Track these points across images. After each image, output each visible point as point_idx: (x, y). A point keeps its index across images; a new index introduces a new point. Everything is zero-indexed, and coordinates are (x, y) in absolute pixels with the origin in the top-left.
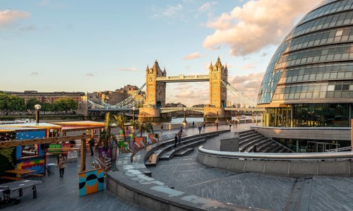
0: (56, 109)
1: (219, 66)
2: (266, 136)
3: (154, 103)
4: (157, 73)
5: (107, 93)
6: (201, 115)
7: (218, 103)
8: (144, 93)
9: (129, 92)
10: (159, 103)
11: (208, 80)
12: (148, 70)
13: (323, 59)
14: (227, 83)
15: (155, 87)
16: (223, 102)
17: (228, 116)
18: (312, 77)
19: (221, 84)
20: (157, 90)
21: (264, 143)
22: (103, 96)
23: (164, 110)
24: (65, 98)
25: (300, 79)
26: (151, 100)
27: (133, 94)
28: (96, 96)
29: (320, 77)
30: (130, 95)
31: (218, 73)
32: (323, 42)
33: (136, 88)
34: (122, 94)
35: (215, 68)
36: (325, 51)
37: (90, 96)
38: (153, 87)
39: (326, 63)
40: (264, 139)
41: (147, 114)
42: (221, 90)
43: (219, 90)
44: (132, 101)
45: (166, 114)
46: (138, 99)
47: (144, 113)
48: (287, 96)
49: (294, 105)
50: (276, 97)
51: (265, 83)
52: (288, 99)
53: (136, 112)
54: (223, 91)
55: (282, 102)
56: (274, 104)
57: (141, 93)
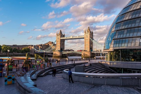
0: (22, 52)
1: (89, 31)
2: (106, 66)
3: (59, 49)
4: (61, 36)
5: (41, 45)
6: (80, 55)
7: (88, 50)
8: (56, 45)
9: (50, 45)
10: (62, 49)
11: (83, 38)
12: (57, 35)
13: (137, 25)
14: (93, 39)
15: (60, 42)
16: (91, 49)
17: (93, 55)
18: (131, 35)
19: (90, 40)
20: (61, 44)
21: (104, 69)
22: (40, 46)
23: (64, 53)
24: (26, 48)
25: (125, 36)
26: (58, 48)
27: (51, 45)
28: (37, 47)
29: (135, 34)
30: (50, 46)
31: (88, 35)
32: (137, 16)
33: (52, 43)
34: (46, 46)
35: (87, 32)
36: (138, 21)
37: (35, 46)
38: (59, 42)
39: (138, 27)
41: (57, 54)
42: (90, 43)
43: (89, 43)
44: (50, 49)
45: (65, 54)
46: (53, 47)
47: (55, 54)
48: (117, 45)
49: (121, 50)
50: (112, 46)
51: (107, 39)
52: (118, 47)
53: (52, 54)
54: (91, 43)
55: (115, 48)
56: (111, 49)
57: (55, 45)
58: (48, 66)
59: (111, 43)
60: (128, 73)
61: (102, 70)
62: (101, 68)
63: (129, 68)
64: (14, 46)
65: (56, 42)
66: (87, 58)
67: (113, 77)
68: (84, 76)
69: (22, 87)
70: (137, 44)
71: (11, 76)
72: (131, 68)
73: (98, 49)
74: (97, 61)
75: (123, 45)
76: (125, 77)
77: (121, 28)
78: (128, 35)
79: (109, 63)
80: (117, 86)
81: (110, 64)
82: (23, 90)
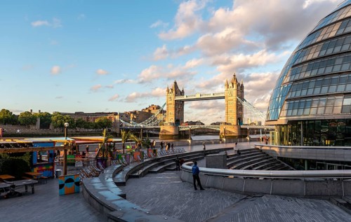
0: (96, 127)
1: (235, 82)
2: (271, 155)
3: (173, 121)
4: (176, 93)
5: (135, 113)
6: (217, 133)
7: (234, 121)
8: (165, 112)
9: (152, 112)
10: (178, 121)
11: (223, 98)
12: (168, 91)
13: (337, 69)
14: (243, 100)
15: (174, 106)
16: (240, 119)
17: (244, 133)
18: (325, 90)
19: (237, 101)
20: (176, 109)
21: (266, 162)
22: (132, 115)
23: (183, 128)
24: (103, 118)
25: (310, 93)
26: (171, 118)
27: (156, 112)
28: (125, 116)
29: (333, 89)
30: (153, 114)
31: (234, 90)
32: (337, 50)
33: (158, 108)
34: (146, 115)
35: (231, 85)
36: (339, 60)
37: (121, 115)
38: (173, 106)
39: (340, 73)
40: (267, 158)
41: (167, 131)
42: (237, 107)
43: (235, 107)
44: (154, 120)
45: (184, 131)
46: (160, 117)
47: (164, 131)
48: (295, 111)
49: (304, 121)
50: (284, 113)
51: (273, 99)
52: (297, 115)
53: (158, 130)
54: (239, 108)
55: (291, 118)
56: (282, 120)
57: (163, 112)
58: (149, 157)
59: (282, 108)
60: (318, 169)
61: (263, 163)
62: (262, 160)
63: (321, 159)
64: (77, 114)
65: (166, 106)
66: (231, 139)
67: (286, 179)
68: (225, 176)
69: (95, 198)
70: (338, 110)
71: (73, 178)
72: (324, 159)
73: (255, 120)
74: (252, 145)
75: (307, 111)
76: (311, 179)
77: (302, 76)
78: (317, 91)
79: (277, 150)
80: (295, 196)
81: (280, 152)
82: (98, 205)
